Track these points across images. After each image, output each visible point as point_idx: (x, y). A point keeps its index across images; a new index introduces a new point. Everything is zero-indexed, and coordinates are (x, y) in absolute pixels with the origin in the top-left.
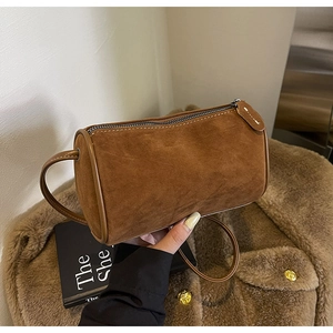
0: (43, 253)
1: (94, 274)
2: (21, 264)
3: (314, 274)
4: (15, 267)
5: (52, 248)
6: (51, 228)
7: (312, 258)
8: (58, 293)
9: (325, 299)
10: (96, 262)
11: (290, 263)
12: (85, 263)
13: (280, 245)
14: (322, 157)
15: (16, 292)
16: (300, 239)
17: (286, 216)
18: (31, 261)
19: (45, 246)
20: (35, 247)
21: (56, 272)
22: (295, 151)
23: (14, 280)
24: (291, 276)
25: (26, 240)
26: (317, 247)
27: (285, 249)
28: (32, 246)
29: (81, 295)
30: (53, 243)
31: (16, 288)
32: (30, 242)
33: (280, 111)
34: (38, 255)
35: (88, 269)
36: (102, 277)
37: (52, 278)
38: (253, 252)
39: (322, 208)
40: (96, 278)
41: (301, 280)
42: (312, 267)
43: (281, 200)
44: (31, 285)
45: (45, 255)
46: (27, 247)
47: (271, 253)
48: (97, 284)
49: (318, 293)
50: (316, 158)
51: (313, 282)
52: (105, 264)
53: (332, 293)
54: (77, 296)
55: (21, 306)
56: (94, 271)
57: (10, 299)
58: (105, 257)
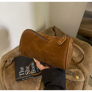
1: (24, 72)
2: (5, 68)
3: (84, 77)
4: (3, 68)
5: (13, 64)
6: (13, 58)
7: (83, 73)
8: (14, 77)
9: (86, 84)
10: (25, 69)
11: (78, 74)
12: (22, 69)
13: (75, 68)
14: (90, 45)
15: (3, 75)
16: (81, 67)
17: (78, 60)
18: (8, 67)
19: (11, 63)
20: (9, 63)
21: (14, 71)
22: (82, 42)
23: (2, 72)
24: (77, 77)
25: (6, 61)
26: (85, 70)
27: (77, 70)
29: (20, 78)
30: (14, 62)
31: (3, 74)
33: (80, 30)
34: (9, 65)
35: (23, 71)
36: (27, 73)
37: (13, 72)
39: (88, 59)
40: (25, 74)
41: (80, 79)
42: (83, 75)
43: (77, 56)
44: (7, 73)
45: (11, 66)
46: (7, 63)
47: (73, 70)
48: (25, 75)
49: (84, 82)
50: (88, 45)
51: (83, 79)
52: (27, 70)
53: (88, 83)
54: (19, 78)
55: (4, 79)
56: (24, 71)
57: (1, 76)
58: (28, 68)
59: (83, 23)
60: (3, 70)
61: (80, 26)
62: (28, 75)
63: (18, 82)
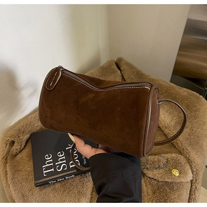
0: (24, 151)
1: (54, 166)
2: (10, 157)
3: (190, 172)
4: (6, 159)
5: (29, 148)
6: (29, 136)
7: (189, 161)
8: (32, 177)
9: (196, 188)
10: (55, 159)
11: (176, 165)
12: (49, 158)
13: (170, 152)
14: (201, 96)
15: (7, 174)
16: (183, 149)
18: (16, 155)
19: (25, 146)
20: (18, 147)
21: (31, 163)
22: (184, 92)
23: (5, 167)
24: (176, 173)
25: (13, 142)
26: (193, 155)
27: (174, 155)
28: (16, 147)
29: (46, 179)
30: (29, 145)
31: (6, 171)
32: (15, 144)
33: (177, 64)
34: (20, 152)
35: (50, 163)
36: (59, 168)
37: (28, 167)
38: (153, 156)
39: (198, 130)
40: (55, 169)
41: (182, 175)
42: (189, 167)
43: (173, 123)
44: (16, 170)
45: (25, 153)
46: (14, 147)
48: (56, 173)
49: (192, 183)
50: (197, 97)
51: (190, 176)
52: (61, 160)
53: (200, 184)
54: (43, 180)
55: (9, 182)
56: (54, 164)
57: (3, 177)
58: (61, 156)
59: (183, 47)
60: (6, 163)
61: (178, 54)
62: (63, 171)
63: (41, 190)
